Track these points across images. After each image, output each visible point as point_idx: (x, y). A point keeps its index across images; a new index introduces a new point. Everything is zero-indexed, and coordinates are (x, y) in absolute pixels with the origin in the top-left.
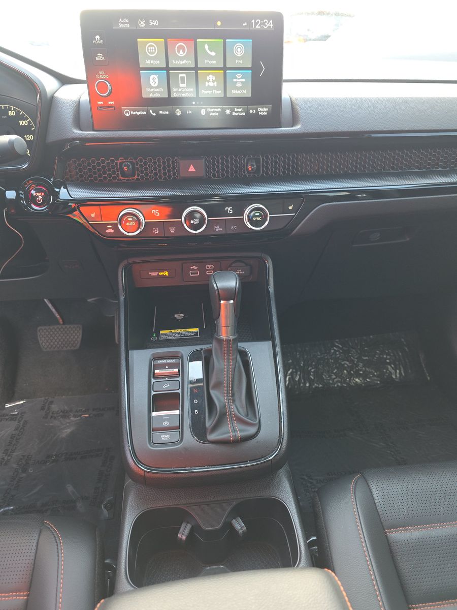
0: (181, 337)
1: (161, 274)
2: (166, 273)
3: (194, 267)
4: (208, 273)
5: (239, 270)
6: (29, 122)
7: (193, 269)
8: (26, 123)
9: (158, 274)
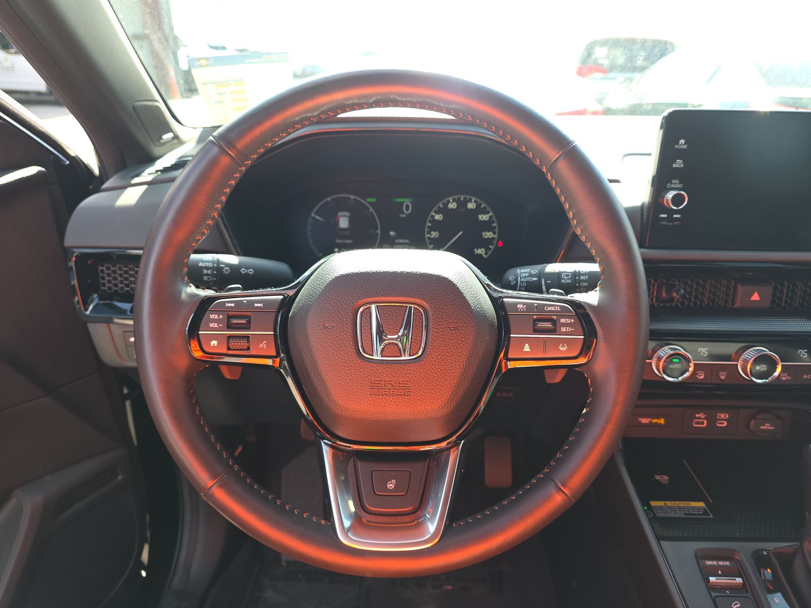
0: (686, 514)
1: (655, 421)
2: (662, 421)
3: (702, 415)
4: (719, 423)
5: (767, 425)
6: (491, 217)
7: (699, 418)
8: (486, 217)
9: (651, 422)
